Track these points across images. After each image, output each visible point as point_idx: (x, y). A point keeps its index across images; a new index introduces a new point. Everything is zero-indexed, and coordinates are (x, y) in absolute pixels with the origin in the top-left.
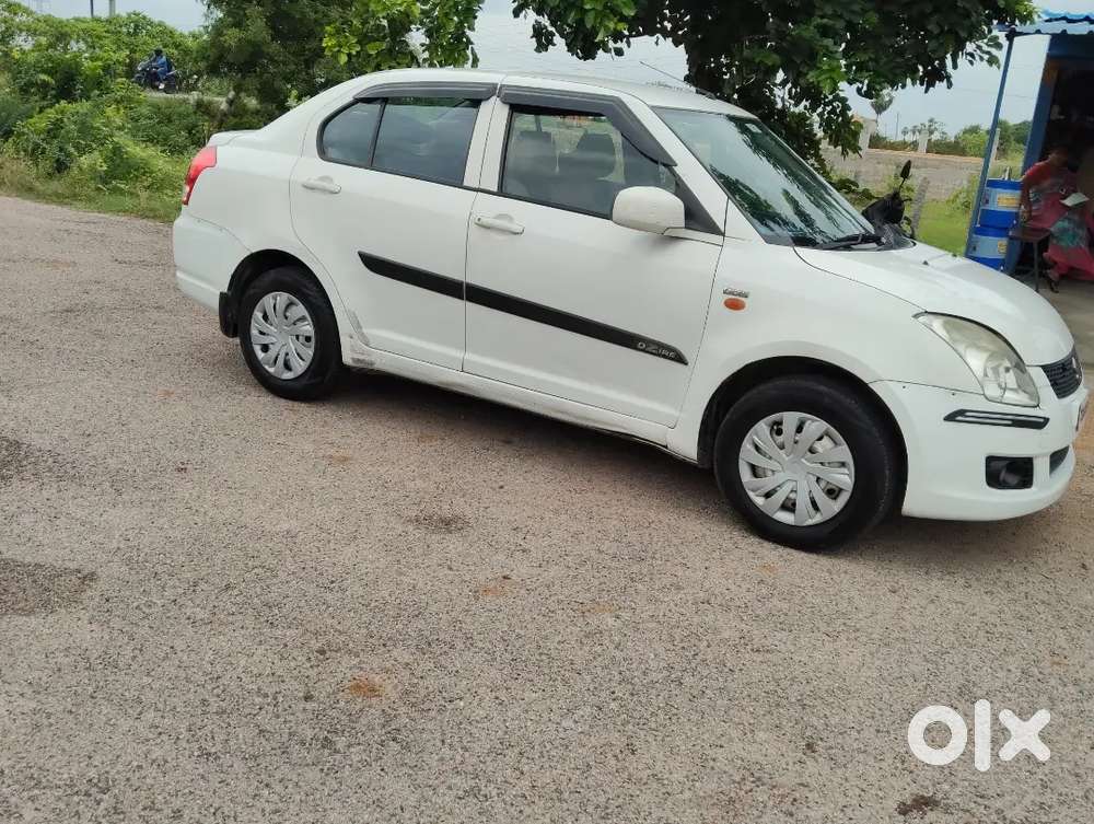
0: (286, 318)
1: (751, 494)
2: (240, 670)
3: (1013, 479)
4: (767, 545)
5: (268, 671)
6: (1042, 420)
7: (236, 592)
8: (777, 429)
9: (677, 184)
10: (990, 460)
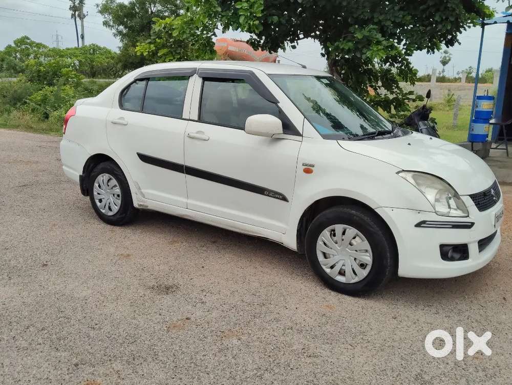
0: (108, 186)
1: (324, 267)
2: (32, 376)
3: (457, 256)
4: (333, 293)
5: (45, 377)
6: (470, 224)
7: (46, 331)
8: (333, 233)
9: (280, 112)
10: (442, 246)
